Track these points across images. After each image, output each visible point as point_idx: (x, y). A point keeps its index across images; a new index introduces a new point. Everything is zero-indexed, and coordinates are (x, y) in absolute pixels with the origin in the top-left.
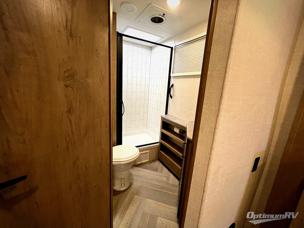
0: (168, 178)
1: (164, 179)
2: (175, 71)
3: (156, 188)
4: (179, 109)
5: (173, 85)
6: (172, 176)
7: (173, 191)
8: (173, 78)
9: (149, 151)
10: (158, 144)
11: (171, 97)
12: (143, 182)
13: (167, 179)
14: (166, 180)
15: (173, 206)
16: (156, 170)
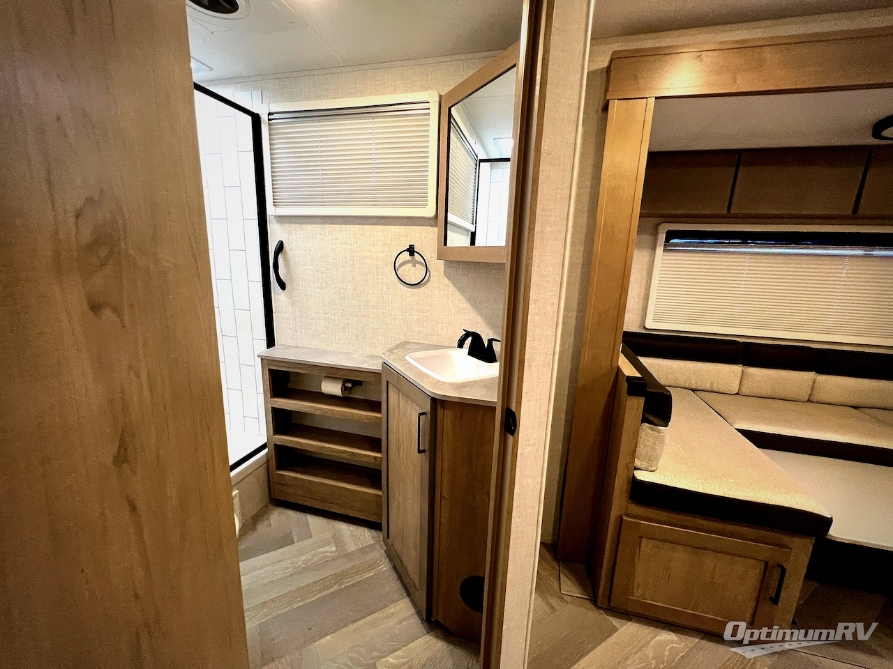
0: (337, 540)
1: (328, 548)
2: (282, 196)
3: (320, 591)
4: (322, 321)
5: (280, 247)
6: (344, 528)
7: (372, 566)
8: (278, 222)
9: (237, 491)
10: (266, 451)
11: (282, 285)
12: (264, 604)
13: (336, 546)
14: (334, 549)
15: (394, 602)
16: (286, 540)
